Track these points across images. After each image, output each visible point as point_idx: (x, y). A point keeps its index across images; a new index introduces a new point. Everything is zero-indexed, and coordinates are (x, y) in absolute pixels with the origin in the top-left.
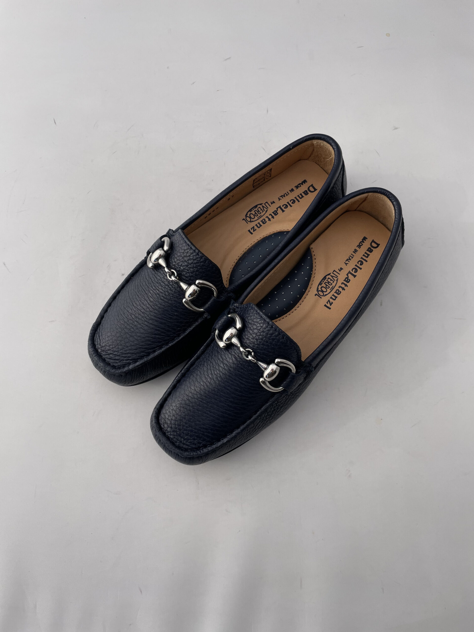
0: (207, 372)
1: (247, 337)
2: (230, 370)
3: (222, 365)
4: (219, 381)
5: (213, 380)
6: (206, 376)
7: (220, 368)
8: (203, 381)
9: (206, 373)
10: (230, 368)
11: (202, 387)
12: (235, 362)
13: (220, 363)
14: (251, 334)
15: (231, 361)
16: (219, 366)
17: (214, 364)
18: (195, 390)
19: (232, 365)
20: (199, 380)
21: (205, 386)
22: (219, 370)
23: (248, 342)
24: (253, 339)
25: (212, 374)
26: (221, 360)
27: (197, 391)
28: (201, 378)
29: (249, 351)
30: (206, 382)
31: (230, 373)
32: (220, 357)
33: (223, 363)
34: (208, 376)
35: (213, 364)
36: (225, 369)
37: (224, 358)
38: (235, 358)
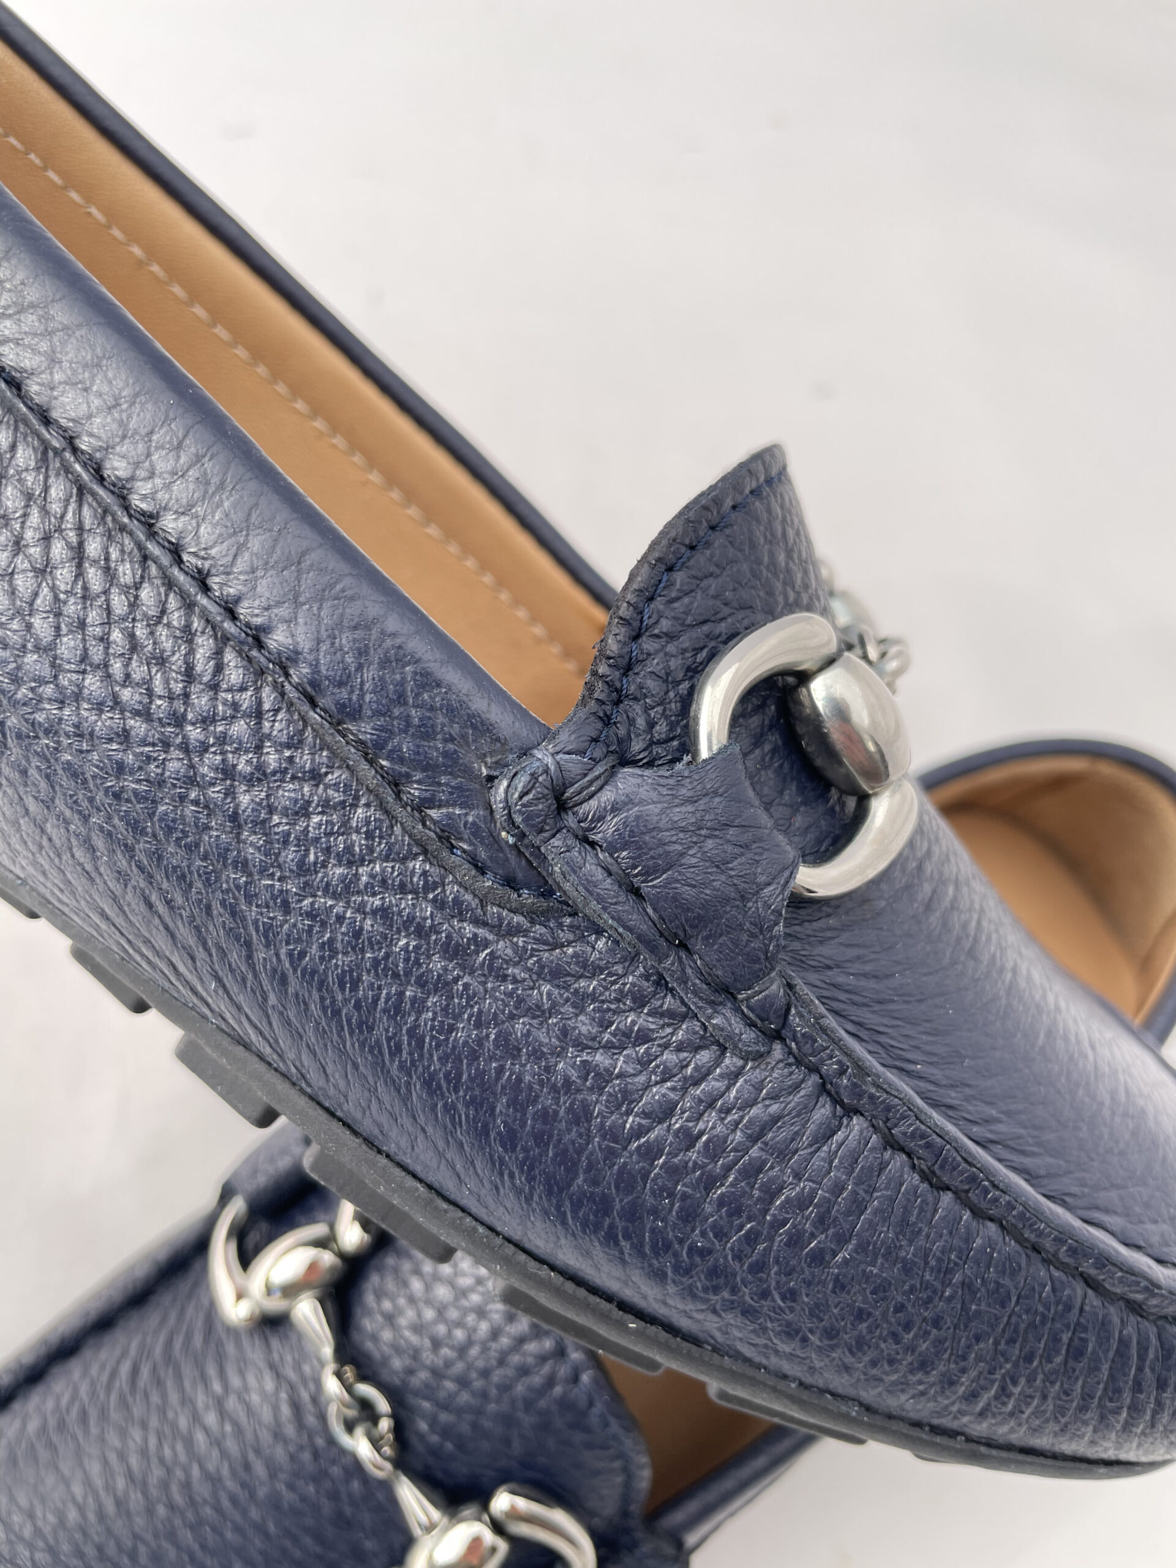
0: (123, 1434)
1: (387, 1305)
2: (247, 1467)
3: (211, 1419)
4: (172, 1507)
5: (145, 1494)
6: (113, 1458)
7: (200, 1437)
8: (88, 1483)
9: (114, 1439)
10: (251, 1456)
11: (72, 1515)
12: (290, 1430)
13: (207, 1408)
14: (412, 1300)
15: (266, 1414)
16: (196, 1418)
17: (174, 1397)
18: (31, 1516)
19: (266, 1437)
20: (65, 1467)
21: (91, 1516)
22: (189, 1442)
23: (387, 1335)
24: (418, 1328)
25: (144, 1452)
26: (217, 1387)
27: (40, 1524)
28: (79, 1454)
29: (366, 1407)
30: (102, 1493)
31: (243, 1485)
32: (212, 1371)
33: (223, 1413)
34: (122, 1456)
35: (164, 1396)
36: (224, 1454)
37: (235, 1382)
38: (296, 1407)
